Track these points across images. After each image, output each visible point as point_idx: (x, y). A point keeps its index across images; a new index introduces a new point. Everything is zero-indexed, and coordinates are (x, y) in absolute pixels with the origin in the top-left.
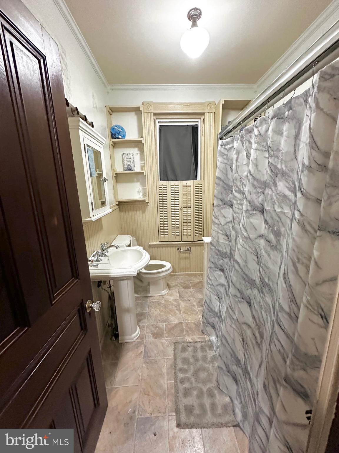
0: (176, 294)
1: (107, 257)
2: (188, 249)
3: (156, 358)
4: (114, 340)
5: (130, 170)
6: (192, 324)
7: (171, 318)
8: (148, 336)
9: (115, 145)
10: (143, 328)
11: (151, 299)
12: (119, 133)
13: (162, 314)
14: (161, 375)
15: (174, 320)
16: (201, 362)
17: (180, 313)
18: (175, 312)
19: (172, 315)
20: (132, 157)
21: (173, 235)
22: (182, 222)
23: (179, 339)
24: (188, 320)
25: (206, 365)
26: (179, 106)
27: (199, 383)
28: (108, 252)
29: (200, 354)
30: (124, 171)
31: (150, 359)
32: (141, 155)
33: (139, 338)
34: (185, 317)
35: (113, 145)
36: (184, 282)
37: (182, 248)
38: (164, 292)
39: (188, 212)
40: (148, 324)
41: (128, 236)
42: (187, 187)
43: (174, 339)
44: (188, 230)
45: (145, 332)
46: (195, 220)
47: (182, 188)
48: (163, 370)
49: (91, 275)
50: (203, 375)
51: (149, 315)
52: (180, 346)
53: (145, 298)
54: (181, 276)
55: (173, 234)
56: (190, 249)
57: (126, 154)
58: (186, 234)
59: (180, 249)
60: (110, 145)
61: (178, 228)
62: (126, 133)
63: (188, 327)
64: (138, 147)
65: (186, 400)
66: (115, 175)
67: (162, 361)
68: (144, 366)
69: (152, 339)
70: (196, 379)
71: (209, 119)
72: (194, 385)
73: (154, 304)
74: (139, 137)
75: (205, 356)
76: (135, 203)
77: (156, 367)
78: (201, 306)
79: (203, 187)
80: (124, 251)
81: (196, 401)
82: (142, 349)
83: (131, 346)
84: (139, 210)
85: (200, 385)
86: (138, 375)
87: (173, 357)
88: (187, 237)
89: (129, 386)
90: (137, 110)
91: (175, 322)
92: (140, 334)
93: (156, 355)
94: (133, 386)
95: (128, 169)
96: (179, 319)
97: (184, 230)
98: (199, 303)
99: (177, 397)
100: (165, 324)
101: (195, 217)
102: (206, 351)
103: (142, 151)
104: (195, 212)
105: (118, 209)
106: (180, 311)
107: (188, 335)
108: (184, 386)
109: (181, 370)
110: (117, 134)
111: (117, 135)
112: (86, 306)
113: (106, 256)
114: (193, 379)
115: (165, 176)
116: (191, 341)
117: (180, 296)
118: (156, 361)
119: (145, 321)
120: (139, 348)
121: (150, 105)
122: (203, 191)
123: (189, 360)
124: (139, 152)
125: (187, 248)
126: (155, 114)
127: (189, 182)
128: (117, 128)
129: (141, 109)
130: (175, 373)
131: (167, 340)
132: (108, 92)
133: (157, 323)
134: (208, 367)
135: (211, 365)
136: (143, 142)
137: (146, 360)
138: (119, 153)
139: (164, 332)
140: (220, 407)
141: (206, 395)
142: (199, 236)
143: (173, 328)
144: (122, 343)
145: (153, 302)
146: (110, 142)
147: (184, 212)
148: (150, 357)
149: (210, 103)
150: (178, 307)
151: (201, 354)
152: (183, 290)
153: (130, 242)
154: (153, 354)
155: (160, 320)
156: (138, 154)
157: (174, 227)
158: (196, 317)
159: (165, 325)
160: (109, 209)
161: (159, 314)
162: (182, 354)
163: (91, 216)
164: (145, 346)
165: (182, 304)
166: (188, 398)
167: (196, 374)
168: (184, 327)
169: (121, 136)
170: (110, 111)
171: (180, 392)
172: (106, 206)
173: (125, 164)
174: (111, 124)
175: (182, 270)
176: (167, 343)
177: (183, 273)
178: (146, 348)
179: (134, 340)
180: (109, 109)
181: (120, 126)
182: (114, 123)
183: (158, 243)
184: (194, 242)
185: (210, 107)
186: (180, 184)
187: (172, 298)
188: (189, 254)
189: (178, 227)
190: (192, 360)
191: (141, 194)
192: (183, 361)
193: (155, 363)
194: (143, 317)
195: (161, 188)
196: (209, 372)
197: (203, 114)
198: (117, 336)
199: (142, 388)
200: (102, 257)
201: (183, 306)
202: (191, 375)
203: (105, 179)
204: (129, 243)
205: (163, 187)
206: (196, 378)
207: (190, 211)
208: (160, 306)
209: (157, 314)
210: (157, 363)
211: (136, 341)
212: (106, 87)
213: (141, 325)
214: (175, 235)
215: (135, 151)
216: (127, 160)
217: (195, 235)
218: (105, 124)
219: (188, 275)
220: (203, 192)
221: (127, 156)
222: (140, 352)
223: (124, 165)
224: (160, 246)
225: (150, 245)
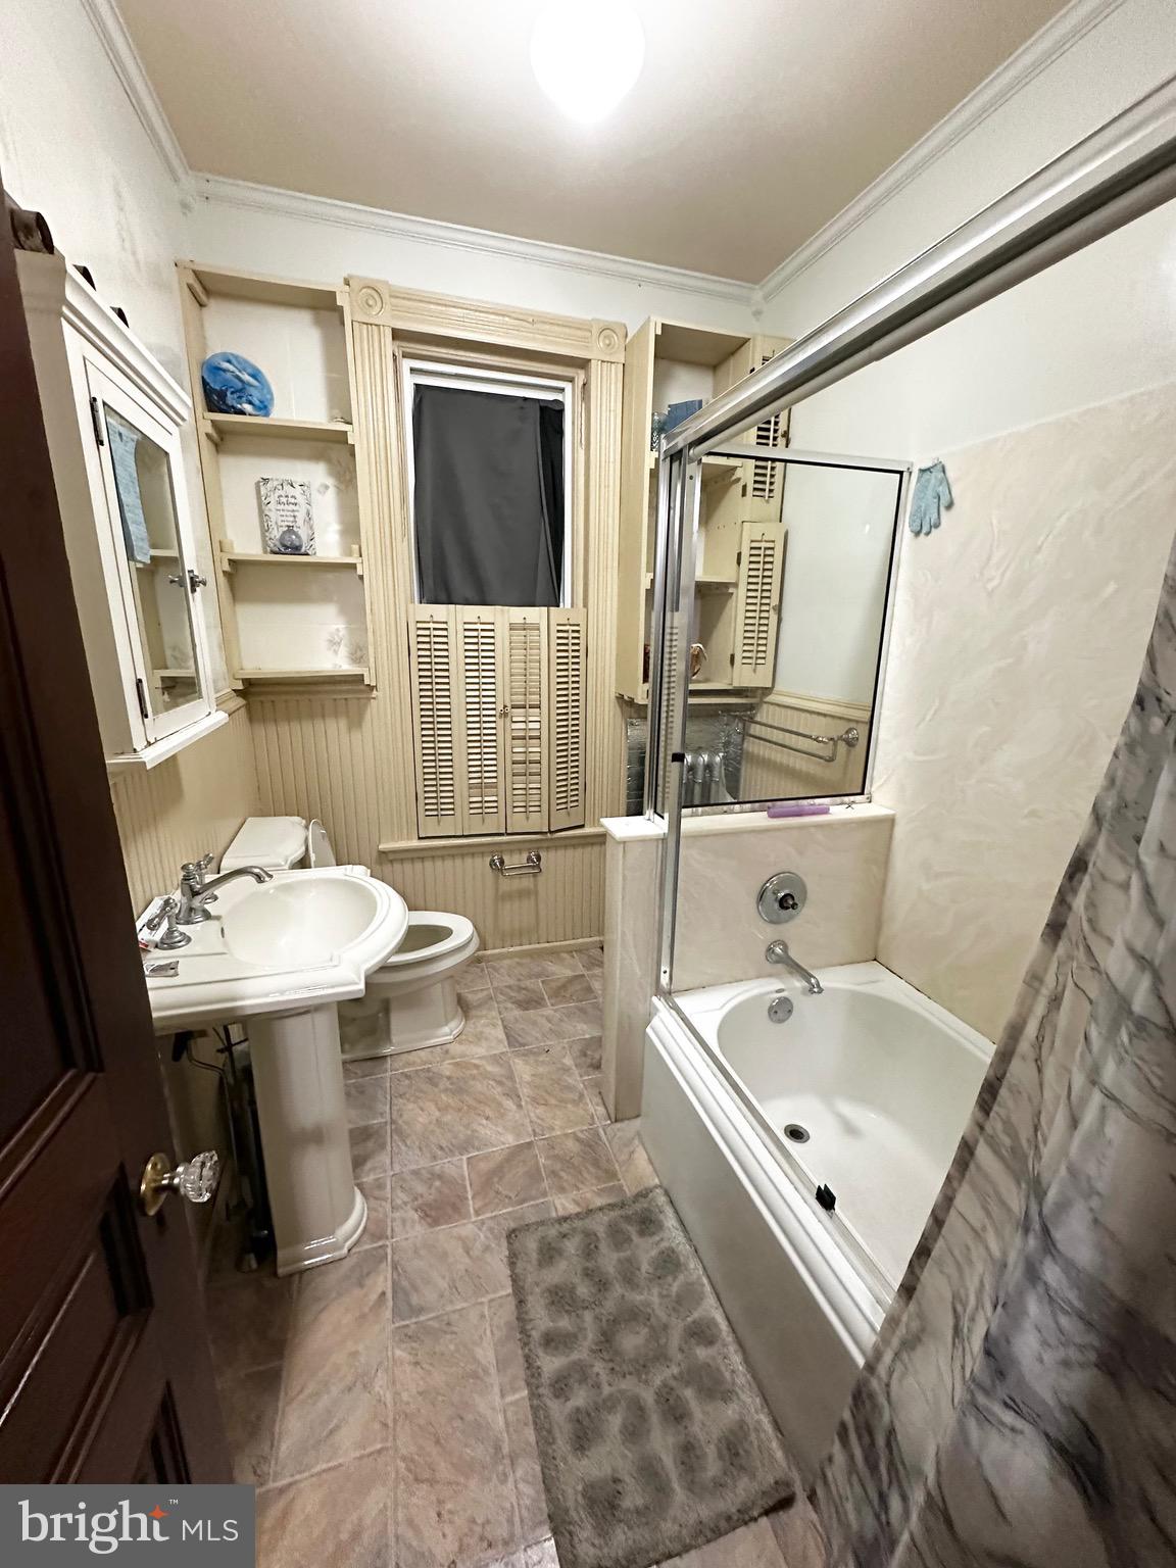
0: (493, 1032)
1: (213, 925)
2: (529, 859)
3: (449, 1308)
4: (254, 1265)
5: (296, 550)
6: (571, 1144)
7: (486, 1130)
8: (404, 1221)
9: (222, 441)
10: (377, 1193)
11: (396, 1065)
12: (240, 391)
13: (448, 1118)
14: (476, 1376)
15: (498, 1137)
16: (618, 1289)
17: (520, 1106)
18: (500, 1104)
19: (487, 1118)
20: (301, 499)
21: (472, 811)
22: (509, 762)
23: (528, 1212)
24: (553, 1129)
25: (638, 1298)
26: (493, 317)
27: (624, 1376)
28: (216, 898)
29: (609, 1260)
30: (265, 552)
31: (422, 1318)
32: (339, 491)
33: (365, 1238)
34: (538, 1118)
35: (215, 435)
36: (517, 983)
37: (506, 858)
38: (446, 1029)
39: (531, 726)
40: (397, 1169)
41: (293, 823)
42: (524, 629)
43: (509, 1213)
44: (531, 792)
45: (388, 1207)
46: (554, 754)
47: (507, 632)
48: (479, 1352)
49: (155, 1015)
50: (631, 1341)
51: (398, 1131)
52: (531, 1244)
53: (369, 1063)
54: (507, 962)
55: (472, 806)
56: (539, 858)
57: (275, 483)
58: (523, 804)
59: (502, 862)
60: (203, 438)
61: (494, 786)
62: (275, 396)
63: (556, 1157)
64: (329, 461)
65: (585, 1462)
66: (227, 568)
67: (473, 1316)
68: (398, 1353)
69: (418, 1231)
70: (611, 1365)
71: (606, 384)
72: (606, 1390)
73: (410, 1086)
74: (333, 418)
75: (629, 1260)
76: (315, 688)
77: (452, 1347)
78: (590, 1069)
79: (582, 635)
80: (287, 888)
81: (624, 1457)
82: (382, 1281)
83: (333, 1277)
84: (336, 717)
85: (628, 1384)
86: (380, 1401)
87: (510, 1291)
88: (528, 818)
89: (340, 1465)
90: (322, 306)
91: (504, 1144)
92: (368, 1218)
93: (442, 1296)
94: (361, 1458)
95: (287, 547)
96: (517, 1130)
97: (516, 792)
98: (583, 1059)
99: (546, 1458)
100: (464, 1158)
101: (554, 742)
102: (629, 1240)
103: (346, 477)
104: (554, 724)
105: (243, 709)
106: (514, 1095)
107: (562, 1190)
108: (571, 1404)
109: (551, 1341)
110: (232, 393)
111: (235, 396)
112: (143, 1187)
113: (207, 916)
114: (599, 1367)
115: (437, 585)
116: (573, 1209)
117: (511, 1038)
118: (449, 1324)
119: (384, 1158)
120: (368, 1282)
121: (376, 296)
122: (582, 648)
123: (572, 1290)
124: (330, 482)
125: (525, 856)
126: (397, 334)
127: (535, 614)
128: (231, 367)
129: (338, 304)
130: (527, 1358)
131: (483, 1222)
132: (185, 206)
133: (435, 1158)
134: (648, 1304)
135: (655, 1291)
136: (350, 442)
137: (407, 1326)
138: (242, 474)
139: (466, 1192)
140: (711, 1451)
141: (655, 1418)
142: (569, 814)
143: (498, 1171)
144: (291, 1275)
145: (407, 1076)
146: (201, 422)
147: (515, 726)
148: (420, 1310)
149: (606, 329)
150: (508, 1079)
151: (615, 1256)
152: (517, 1012)
153: (304, 848)
154: (429, 1296)
155: (444, 1146)
156: (327, 487)
157: (479, 781)
158: (582, 1112)
159: (465, 1166)
160: (213, 712)
161: (437, 1120)
162: (545, 1271)
163: (139, 743)
164: (395, 1267)
165: (523, 1069)
166: (593, 1450)
167: (607, 1340)
168: (542, 1161)
169: (250, 403)
170: (198, 288)
171: (558, 1435)
172: (200, 697)
173: (273, 523)
174: (204, 347)
175: (505, 938)
176: (482, 1236)
177: (512, 949)
178: (399, 1275)
179: (345, 1250)
180: (192, 280)
181: (246, 362)
182: (216, 347)
183: (415, 843)
184: (550, 832)
185: (607, 342)
186: (501, 618)
187: (481, 1051)
188: (532, 879)
189: (494, 780)
190: (583, 1290)
191: (343, 651)
192: (553, 1303)
193: (445, 1332)
194: (370, 1144)
195: (427, 633)
196: (653, 1320)
197: (583, 364)
198: (266, 1249)
199: (404, 1459)
200: (188, 922)
201: (527, 1077)
202: (592, 1351)
203: (192, 578)
204: (299, 853)
205: (431, 625)
206: (611, 1360)
207: (537, 721)
208: (436, 1090)
209: (430, 1123)
210: (455, 1329)
211: (354, 1250)
212: (176, 180)
213: (368, 1179)
214: (480, 811)
215: (315, 475)
216: (279, 507)
217: (554, 807)
218: (175, 342)
219: (530, 954)
220: (582, 654)
221: (278, 493)
222: (374, 1297)
223: (265, 530)
224: (421, 854)
225: (384, 852)
